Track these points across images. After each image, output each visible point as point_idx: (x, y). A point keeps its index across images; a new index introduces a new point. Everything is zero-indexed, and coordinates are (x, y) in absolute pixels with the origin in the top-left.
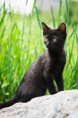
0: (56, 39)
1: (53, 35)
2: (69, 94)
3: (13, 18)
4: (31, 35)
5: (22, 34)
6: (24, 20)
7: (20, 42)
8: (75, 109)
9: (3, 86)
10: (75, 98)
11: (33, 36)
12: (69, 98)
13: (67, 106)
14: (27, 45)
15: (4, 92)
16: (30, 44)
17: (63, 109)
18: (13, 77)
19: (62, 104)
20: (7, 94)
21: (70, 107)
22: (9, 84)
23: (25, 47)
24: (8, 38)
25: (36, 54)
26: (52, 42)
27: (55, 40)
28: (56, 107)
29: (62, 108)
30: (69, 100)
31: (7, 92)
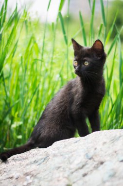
0: (89, 62)
1: (85, 57)
2: (105, 135)
3: (29, 29)
4: (54, 53)
5: (41, 51)
6: (45, 32)
7: (39, 63)
8: (113, 155)
9: (14, 126)
10: (114, 140)
11: (57, 55)
12: (105, 141)
13: (101, 150)
14: (49, 68)
15: (15, 134)
16: (54, 66)
17: (96, 156)
18: (28, 114)
19: (95, 149)
20: (20, 137)
21: (106, 152)
22: (21, 123)
23: (47, 70)
24: (22, 57)
25: (62, 80)
26: (83, 66)
27: (87, 64)
28: (87, 152)
29: (95, 153)
30: (105, 143)
31: (18, 134)
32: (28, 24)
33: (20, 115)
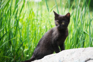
2: (68, 52)
3: (29, 5)
4: (42, 15)
5: (36, 15)
6: (38, 6)
8: (72, 60)
9: (25, 51)
10: (72, 54)
11: (44, 16)
12: (68, 54)
13: (66, 58)
15: (25, 55)
16: (42, 22)
17: (64, 61)
18: (31, 45)
19: (63, 58)
20: (28, 56)
21: (68, 59)
22: (28, 49)
23: (39, 24)
24: (27, 18)
28: (60, 60)
29: (63, 60)
30: (68, 55)
31: (27, 55)
32: (29, 3)
33: (27, 45)
